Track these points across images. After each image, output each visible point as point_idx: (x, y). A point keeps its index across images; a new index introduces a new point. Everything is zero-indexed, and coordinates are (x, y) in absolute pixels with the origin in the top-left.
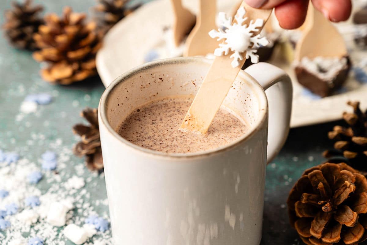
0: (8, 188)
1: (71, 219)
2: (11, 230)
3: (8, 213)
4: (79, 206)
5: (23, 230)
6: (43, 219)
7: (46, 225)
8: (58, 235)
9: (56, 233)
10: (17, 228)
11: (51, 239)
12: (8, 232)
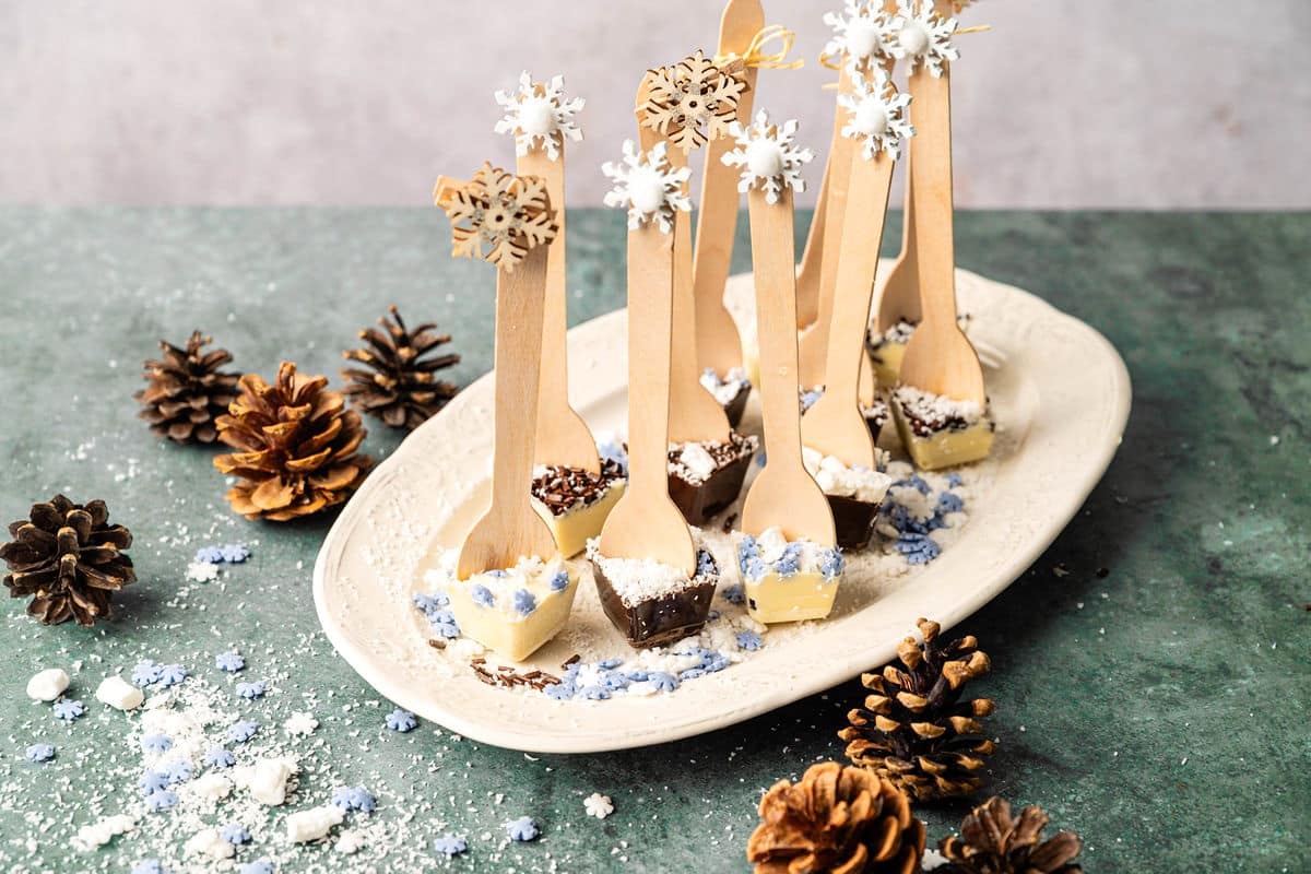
0: (170, 734)
1: (294, 792)
2: (180, 810)
3: (173, 779)
4: (310, 769)
5: (202, 812)
6: (241, 792)
7: (247, 803)
8: (270, 821)
9: (268, 817)
10: (192, 806)
11: (258, 829)
12: (174, 814)
